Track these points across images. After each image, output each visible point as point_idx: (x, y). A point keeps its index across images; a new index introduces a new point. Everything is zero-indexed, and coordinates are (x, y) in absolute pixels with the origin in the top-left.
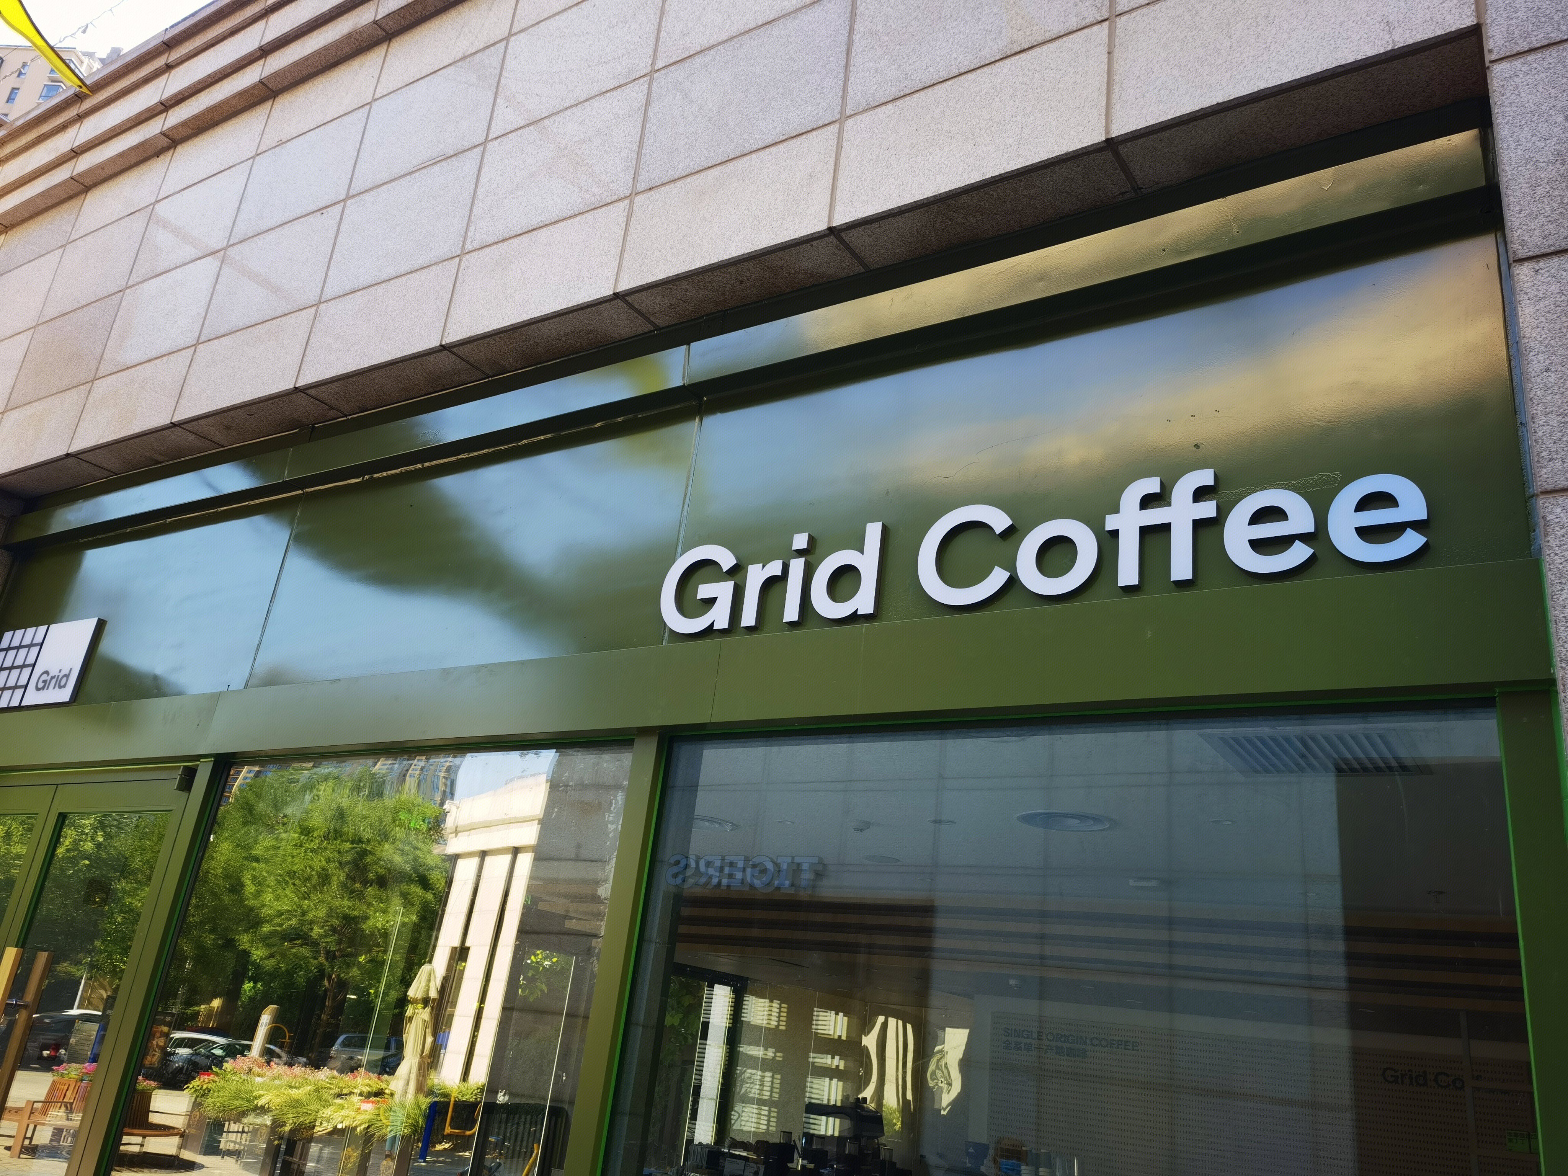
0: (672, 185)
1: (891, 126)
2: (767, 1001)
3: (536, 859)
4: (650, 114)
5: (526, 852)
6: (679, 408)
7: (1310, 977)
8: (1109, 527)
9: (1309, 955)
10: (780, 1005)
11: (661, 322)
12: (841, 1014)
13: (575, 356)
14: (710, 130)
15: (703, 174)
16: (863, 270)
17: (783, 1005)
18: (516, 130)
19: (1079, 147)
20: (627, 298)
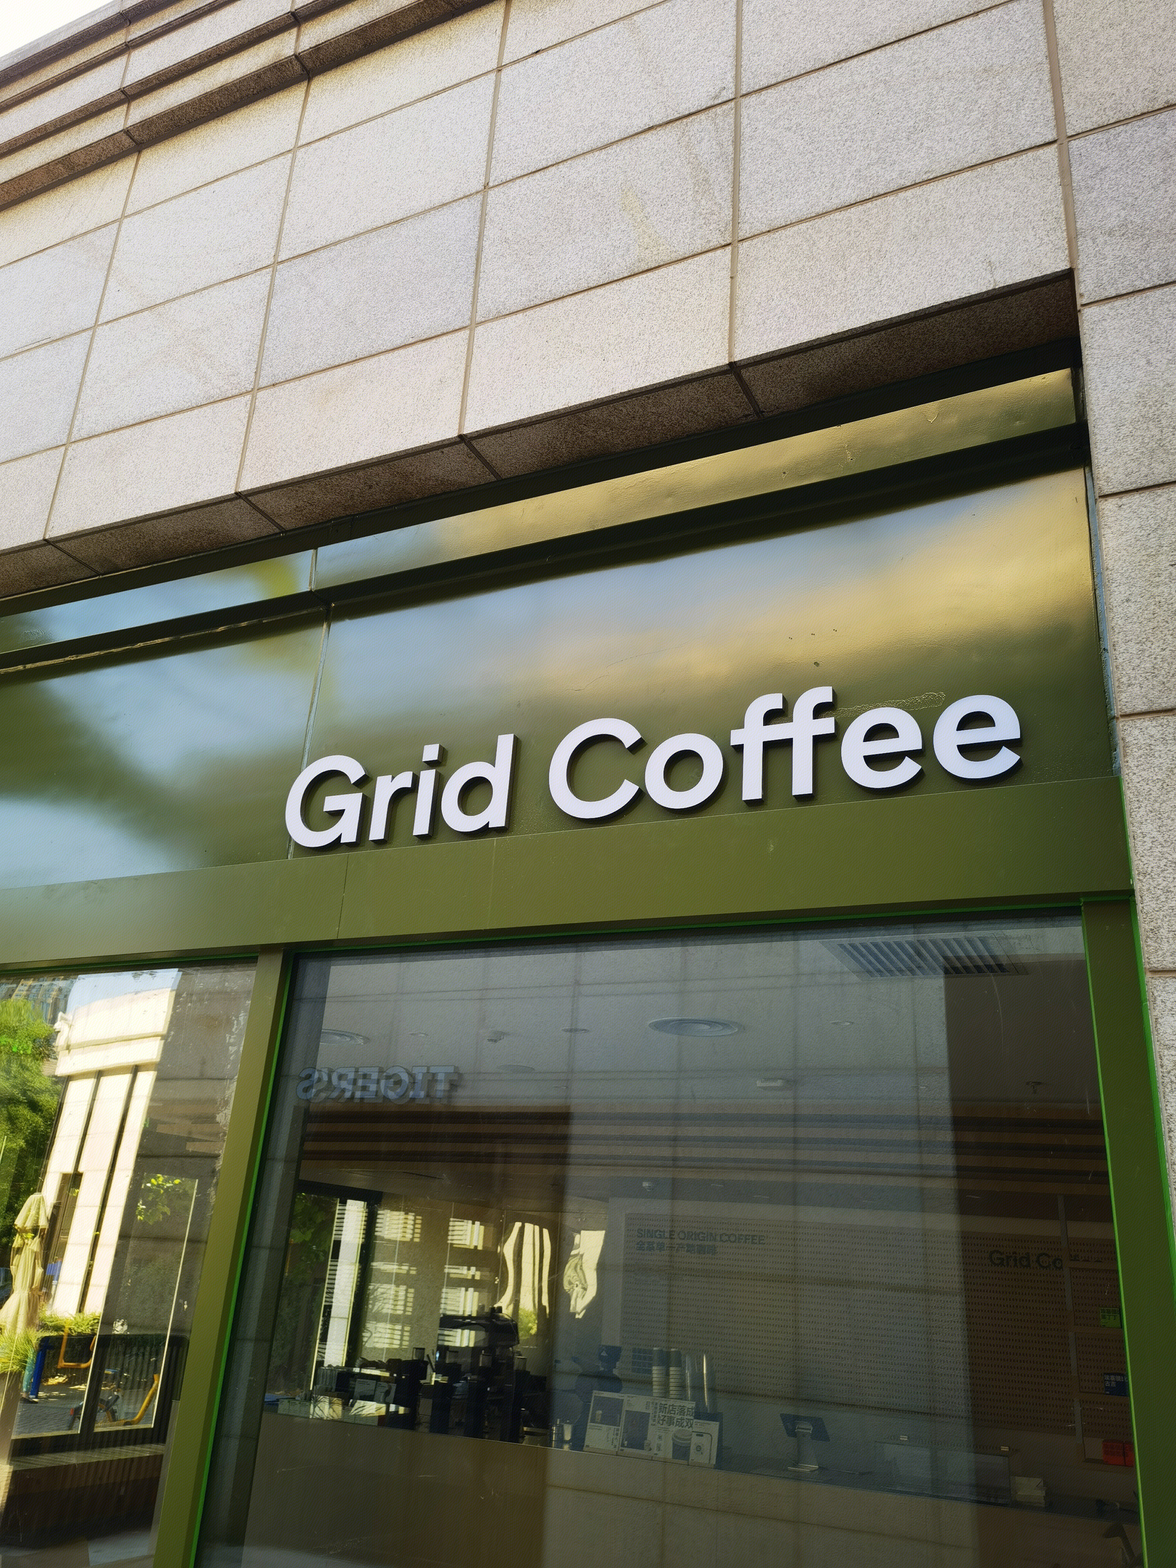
0: (297, 382)
1: (521, 335)
2: (402, 1213)
3: (158, 1079)
4: (273, 307)
5: (148, 1070)
6: (306, 614)
7: (921, 1167)
8: (734, 742)
9: (920, 1145)
10: (415, 1216)
11: (288, 524)
12: (477, 1223)
13: (194, 556)
14: (337, 328)
15: (329, 373)
16: (494, 479)
17: (418, 1217)
18: (129, 315)
19: (704, 369)
20: (250, 498)
